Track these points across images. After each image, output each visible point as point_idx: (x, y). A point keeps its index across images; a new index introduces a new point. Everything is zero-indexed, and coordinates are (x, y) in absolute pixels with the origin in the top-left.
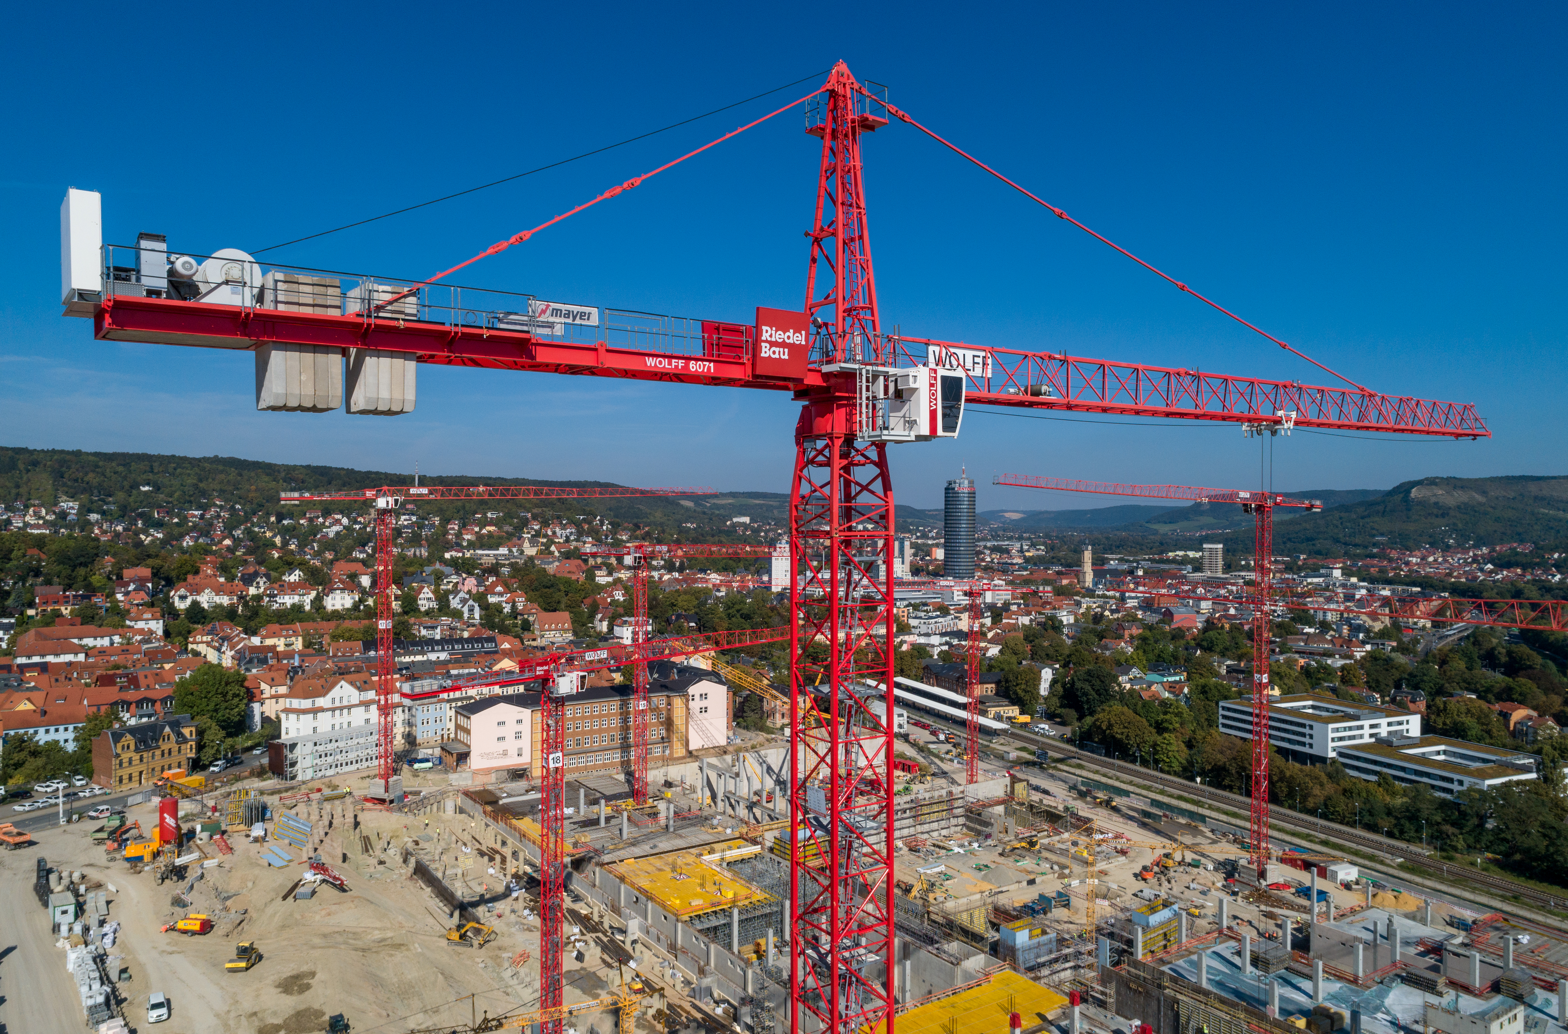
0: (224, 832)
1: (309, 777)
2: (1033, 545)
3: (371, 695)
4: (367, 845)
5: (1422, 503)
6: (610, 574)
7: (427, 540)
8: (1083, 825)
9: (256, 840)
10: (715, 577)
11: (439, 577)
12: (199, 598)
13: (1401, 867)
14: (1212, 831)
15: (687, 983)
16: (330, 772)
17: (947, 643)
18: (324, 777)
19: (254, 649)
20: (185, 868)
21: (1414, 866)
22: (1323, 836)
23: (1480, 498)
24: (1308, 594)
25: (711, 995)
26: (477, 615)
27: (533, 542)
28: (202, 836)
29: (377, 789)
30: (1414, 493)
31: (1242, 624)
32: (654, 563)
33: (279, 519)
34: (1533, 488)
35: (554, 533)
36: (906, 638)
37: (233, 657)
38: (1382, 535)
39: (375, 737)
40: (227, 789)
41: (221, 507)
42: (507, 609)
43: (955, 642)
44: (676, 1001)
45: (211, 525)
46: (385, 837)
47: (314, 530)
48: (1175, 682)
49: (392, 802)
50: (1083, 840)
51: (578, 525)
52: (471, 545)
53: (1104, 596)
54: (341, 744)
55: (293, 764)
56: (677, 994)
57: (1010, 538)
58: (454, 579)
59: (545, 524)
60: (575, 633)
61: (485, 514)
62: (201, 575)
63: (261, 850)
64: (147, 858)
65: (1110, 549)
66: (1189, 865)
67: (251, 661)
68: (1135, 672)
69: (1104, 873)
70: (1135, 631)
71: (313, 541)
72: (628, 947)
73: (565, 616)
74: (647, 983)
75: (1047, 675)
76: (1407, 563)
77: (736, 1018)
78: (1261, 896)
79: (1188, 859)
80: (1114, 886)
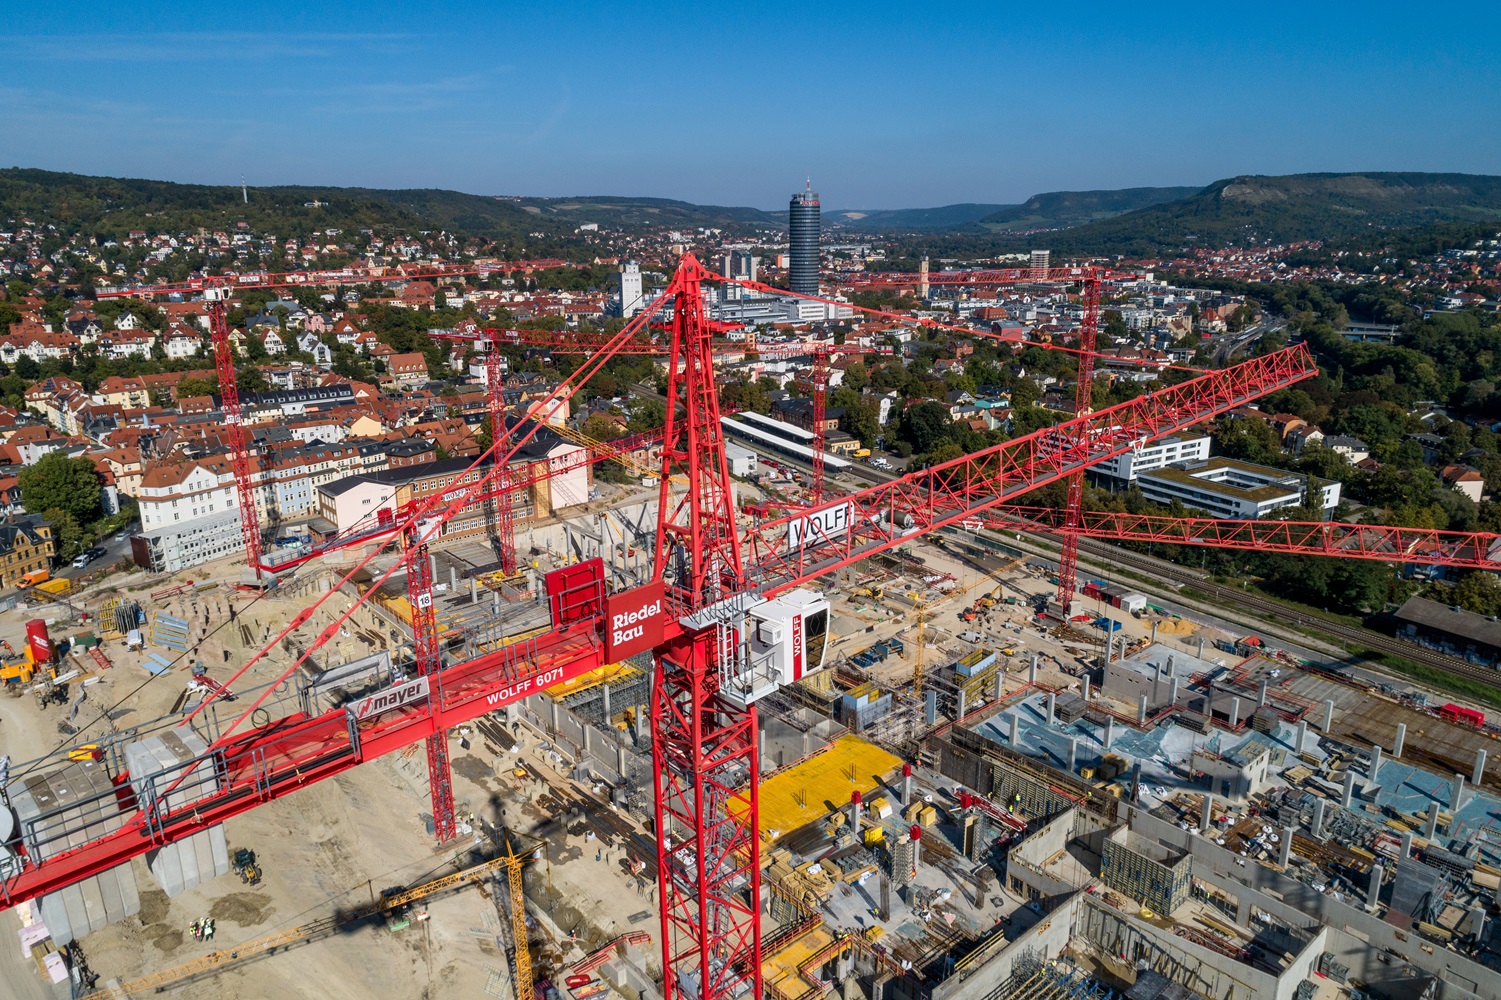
0: (99, 641)
1: (177, 568)
2: (874, 249)
3: (230, 477)
4: (247, 636)
5: (1231, 202)
6: (460, 295)
7: (265, 261)
8: (917, 569)
9: (134, 648)
10: (566, 297)
11: (283, 314)
12: (27, 352)
13: (1182, 592)
14: (1027, 565)
15: (566, 763)
16: (198, 561)
17: (793, 370)
18: (193, 566)
19: (98, 410)
20: (64, 687)
21: (1193, 592)
22: (1120, 565)
23: (1282, 196)
24: (1124, 301)
25: (589, 775)
26: (328, 358)
27: (378, 263)
28: (78, 651)
29: (249, 575)
30: (1225, 192)
31: (1062, 336)
32: (505, 282)
33: (101, 242)
34: (1329, 185)
35: (399, 250)
36: (754, 366)
37: (77, 418)
38: (1192, 233)
39: (239, 524)
40: (95, 588)
41: (32, 228)
42: (359, 349)
43: (801, 367)
44: (557, 784)
45: (25, 249)
46: (264, 624)
47: (141, 253)
48: (1001, 408)
49: (265, 587)
50: (916, 582)
51: (421, 240)
52: (313, 267)
53: (939, 309)
54: (206, 533)
55: (159, 557)
56: (558, 776)
57: (852, 242)
58: (300, 316)
59: (388, 241)
60: (431, 374)
61: (323, 232)
62: (25, 324)
63: (141, 658)
64: (25, 679)
65: (945, 253)
66: (1006, 602)
67: (96, 424)
68: (965, 397)
69: (933, 616)
70: (968, 350)
71: (143, 266)
72: (509, 730)
73: (419, 357)
74: (530, 768)
75: (886, 405)
76: (1212, 263)
77: (612, 798)
78: (1065, 631)
79: (1005, 597)
80: (941, 629)
